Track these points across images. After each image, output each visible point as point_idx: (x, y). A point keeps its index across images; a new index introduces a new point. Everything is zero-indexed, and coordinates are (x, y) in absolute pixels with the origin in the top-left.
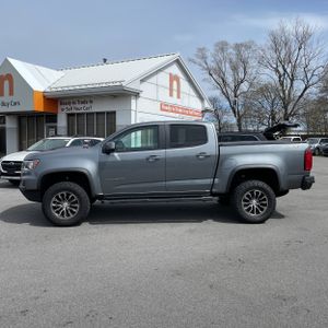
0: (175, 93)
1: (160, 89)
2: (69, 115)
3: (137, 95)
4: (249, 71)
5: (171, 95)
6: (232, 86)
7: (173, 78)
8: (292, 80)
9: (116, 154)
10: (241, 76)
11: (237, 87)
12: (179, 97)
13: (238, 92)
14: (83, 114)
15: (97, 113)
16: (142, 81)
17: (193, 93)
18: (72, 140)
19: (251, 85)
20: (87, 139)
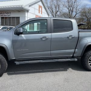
0: (40, 12)
1: (36, 10)
2: (2, 18)
3: (28, 11)
4: (60, 8)
5: (39, 13)
6: (55, 13)
7: (40, 7)
8: (72, 12)
9: (23, 35)
10: (58, 10)
11: (56, 13)
12: (42, 14)
13: (57, 15)
14: (7, 17)
15: (13, 17)
16: (30, 6)
17: (46, 13)
18: (2, 27)
19: (60, 13)
20: (9, 27)
